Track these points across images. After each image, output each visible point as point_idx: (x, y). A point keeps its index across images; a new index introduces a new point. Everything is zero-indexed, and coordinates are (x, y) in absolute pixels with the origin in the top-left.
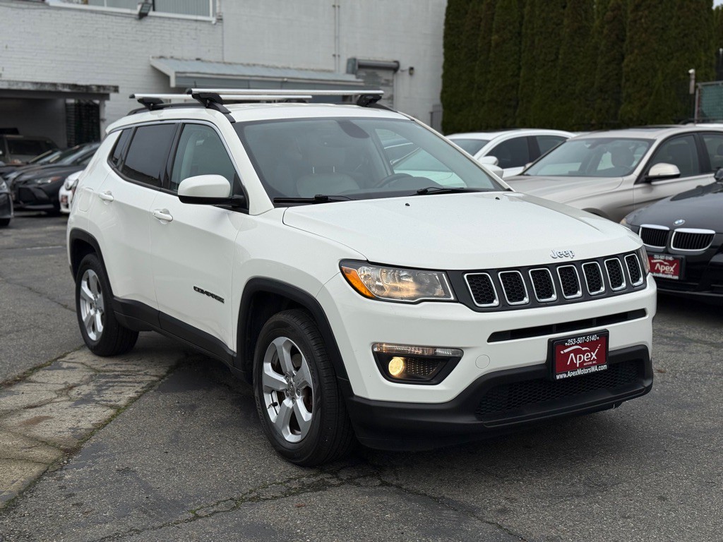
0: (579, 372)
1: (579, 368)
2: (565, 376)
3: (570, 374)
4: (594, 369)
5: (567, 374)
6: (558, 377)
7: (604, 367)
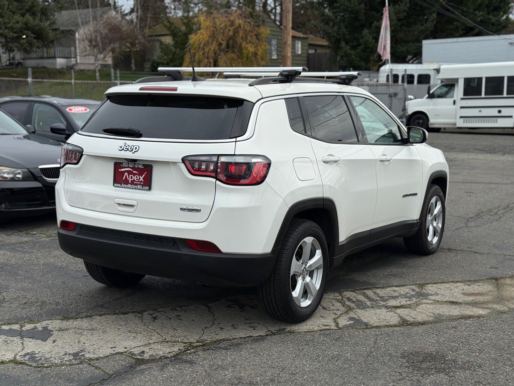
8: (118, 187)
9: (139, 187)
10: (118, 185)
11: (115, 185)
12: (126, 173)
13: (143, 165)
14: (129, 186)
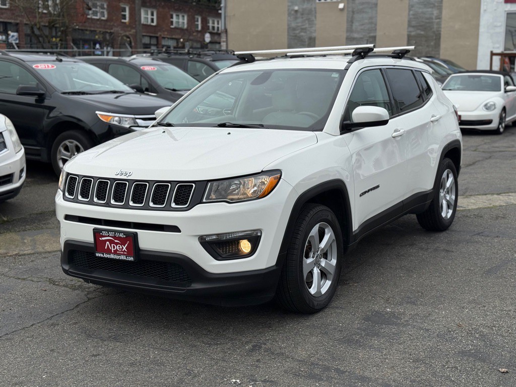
0: (112, 256)
1: (112, 253)
2: (102, 255)
3: (106, 256)
4: (123, 257)
5: (103, 254)
6: (97, 255)
7: (131, 259)
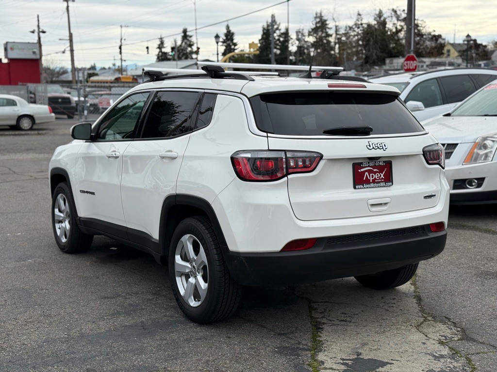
8: (361, 188)
9: (382, 184)
10: (359, 187)
11: (357, 187)
12: (367, 173)
13: (384, 162)
14: (372, 185)
